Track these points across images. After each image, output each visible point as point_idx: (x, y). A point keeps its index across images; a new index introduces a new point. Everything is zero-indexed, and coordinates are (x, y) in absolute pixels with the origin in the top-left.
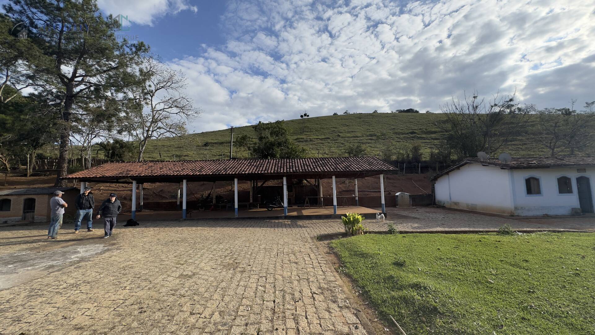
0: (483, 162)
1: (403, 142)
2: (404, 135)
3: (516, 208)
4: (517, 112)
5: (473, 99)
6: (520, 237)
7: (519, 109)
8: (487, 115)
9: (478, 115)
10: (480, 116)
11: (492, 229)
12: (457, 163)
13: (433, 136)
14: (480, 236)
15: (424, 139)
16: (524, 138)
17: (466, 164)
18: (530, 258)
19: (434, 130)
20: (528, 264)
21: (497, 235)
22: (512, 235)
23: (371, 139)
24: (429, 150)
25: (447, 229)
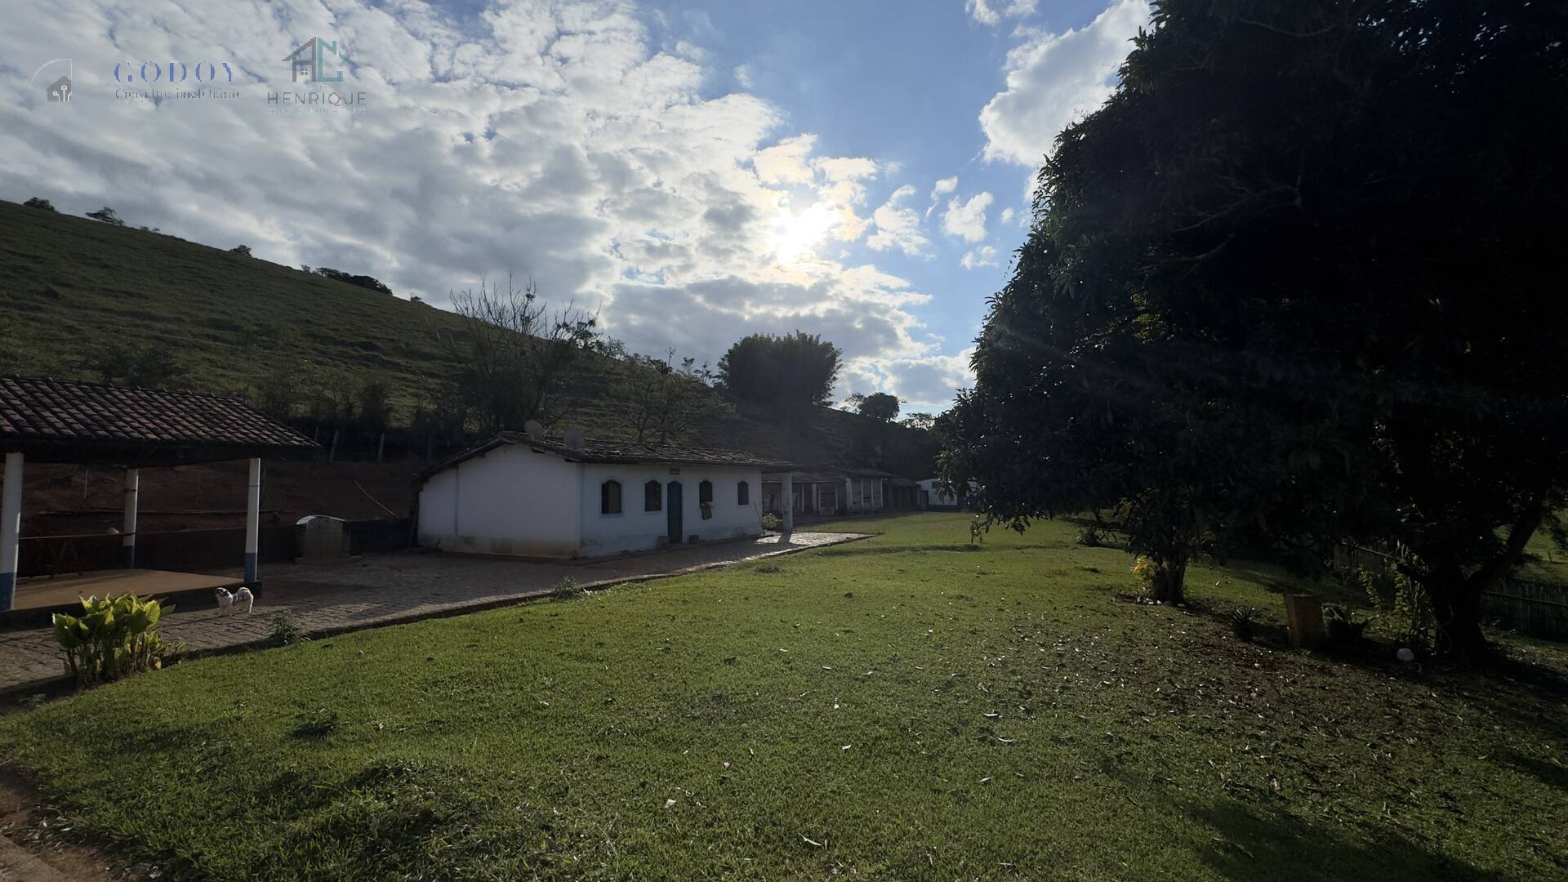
0: (535, 444)
1: (335, 366)
2: (340, 348)
3: (583, 543)
4: (595, 350)
5: (526, 299)
6: (589, 600)
7: (600, 344)
8: (549, 342)
9: (531, 337)
10: (535, 342)
11: (540, 592)
12: (478, 443)
13: (425, 364)
14: (520, 611)
15: (401, 371)
16: (602, 404)
17: (499, 444)
18: (606, 637)
19: (427, 350)
20: (604, 650)
21: (552, 601)
22: (577, 597)
23: (215, 338)
24: (410, 402)
25: (447, 606)
